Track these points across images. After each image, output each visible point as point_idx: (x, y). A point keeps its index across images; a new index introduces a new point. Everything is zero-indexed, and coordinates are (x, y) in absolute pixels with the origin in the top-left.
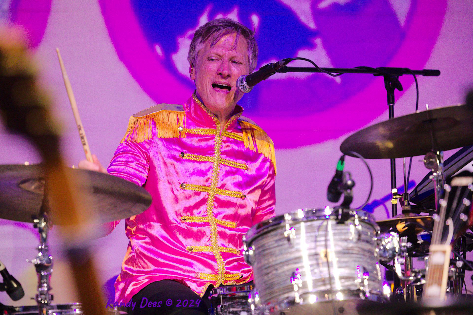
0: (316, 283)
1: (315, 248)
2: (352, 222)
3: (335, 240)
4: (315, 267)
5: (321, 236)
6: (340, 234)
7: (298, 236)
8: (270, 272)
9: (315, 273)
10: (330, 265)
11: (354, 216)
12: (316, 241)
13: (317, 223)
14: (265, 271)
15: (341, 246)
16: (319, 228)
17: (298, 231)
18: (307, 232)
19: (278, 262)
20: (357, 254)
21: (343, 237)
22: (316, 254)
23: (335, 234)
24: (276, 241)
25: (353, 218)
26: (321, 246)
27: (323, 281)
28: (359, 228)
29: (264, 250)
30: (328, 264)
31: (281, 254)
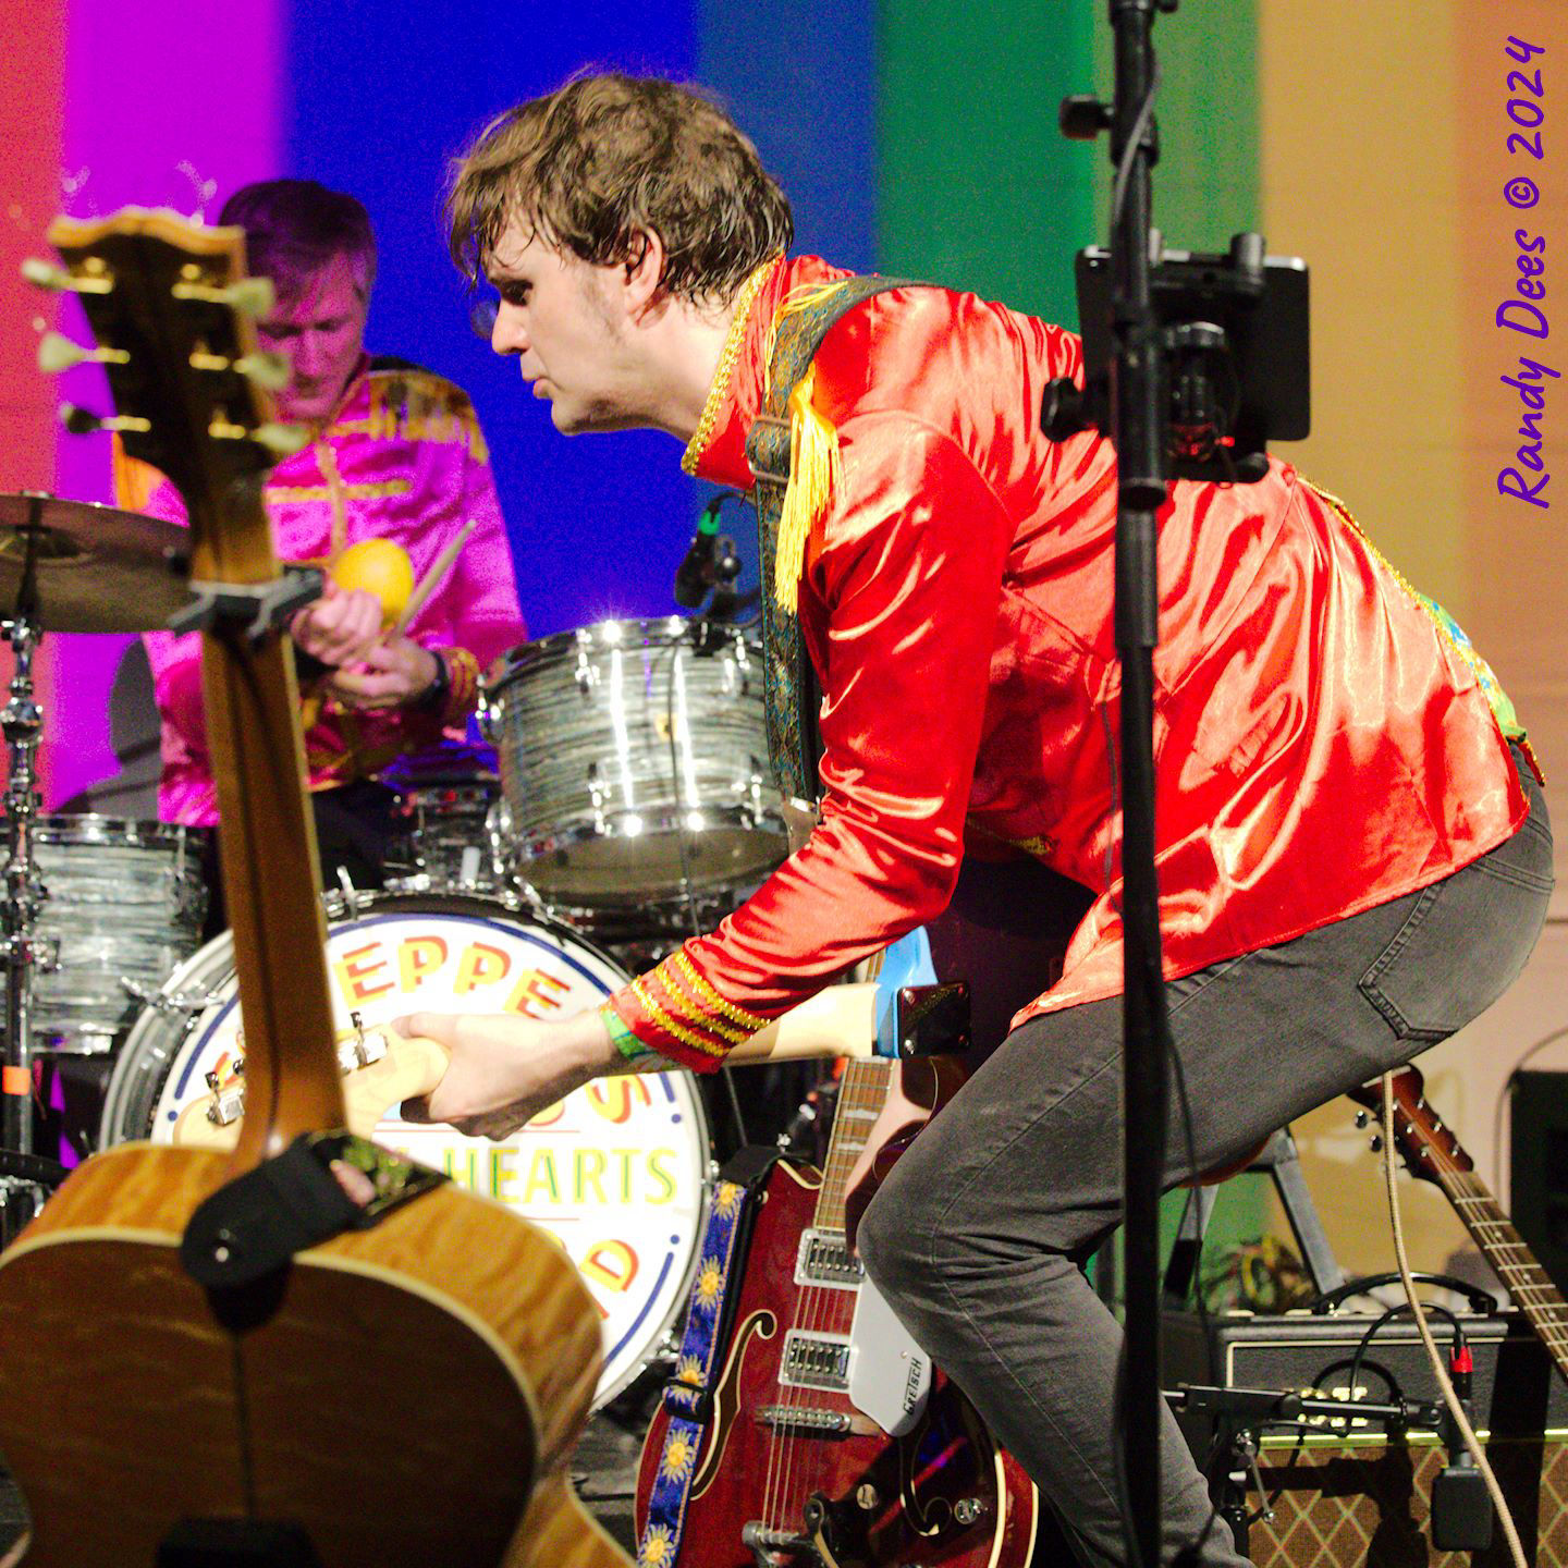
0: (642, 790)
1: (645, 710)
2: (729, 653)
3: (690, 693)
4: (643, 752)
5: (660, 683)
6: (703, 679)
7: (605, 682)
8: (541, 762)
9: (643, 767)
10: (677, 749)
11: (734, 639)
12: (646, 694)
13: (651, 653)
14: (524, 759)
15: (703, 708)
16: (654, 665)
17: (606, 668)
18: (626, 674)
19: (558, 739)
20: (740, 727)
21: (709, 687)
22: (646, 725)
23: (689, 680)
24: (556, 691)
25: (732, 645)
26: (658, 705)
27: (660, 786)
28: (746, 666)
29: (525, 711)
30: (673, 749)
31: (567, 721)
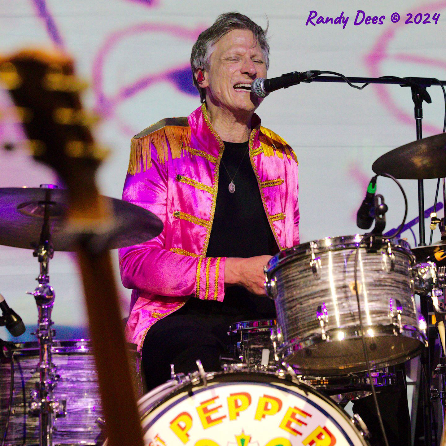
0: (344, 317)
1: (344, 279)
2: (384, 251)
3: (366, 270)
4: (343, 300)
5: (349, 266)
6: (371, 264)
7: (324, 267)
8: (295, 306)
9: (344, 307)
10: (360, 298)
11: (387, 244)
12: (344, 272)
13: (345, 252)
14: (288, 305)
15: (372, 277)
16: (348, 257)
17: (325, 260)
18: (334, 262)
19: (303, 295)
20: (390, 286)
21: (375, 267)
22: (345, 287)
23: (365, 264)
24: (301, 272)
25: (386, 247)
26: (350, 277)
27: (352, 317)
28: (392, 257)
29: (287, 282)
30: (358, 298)
31: (306, 286)
